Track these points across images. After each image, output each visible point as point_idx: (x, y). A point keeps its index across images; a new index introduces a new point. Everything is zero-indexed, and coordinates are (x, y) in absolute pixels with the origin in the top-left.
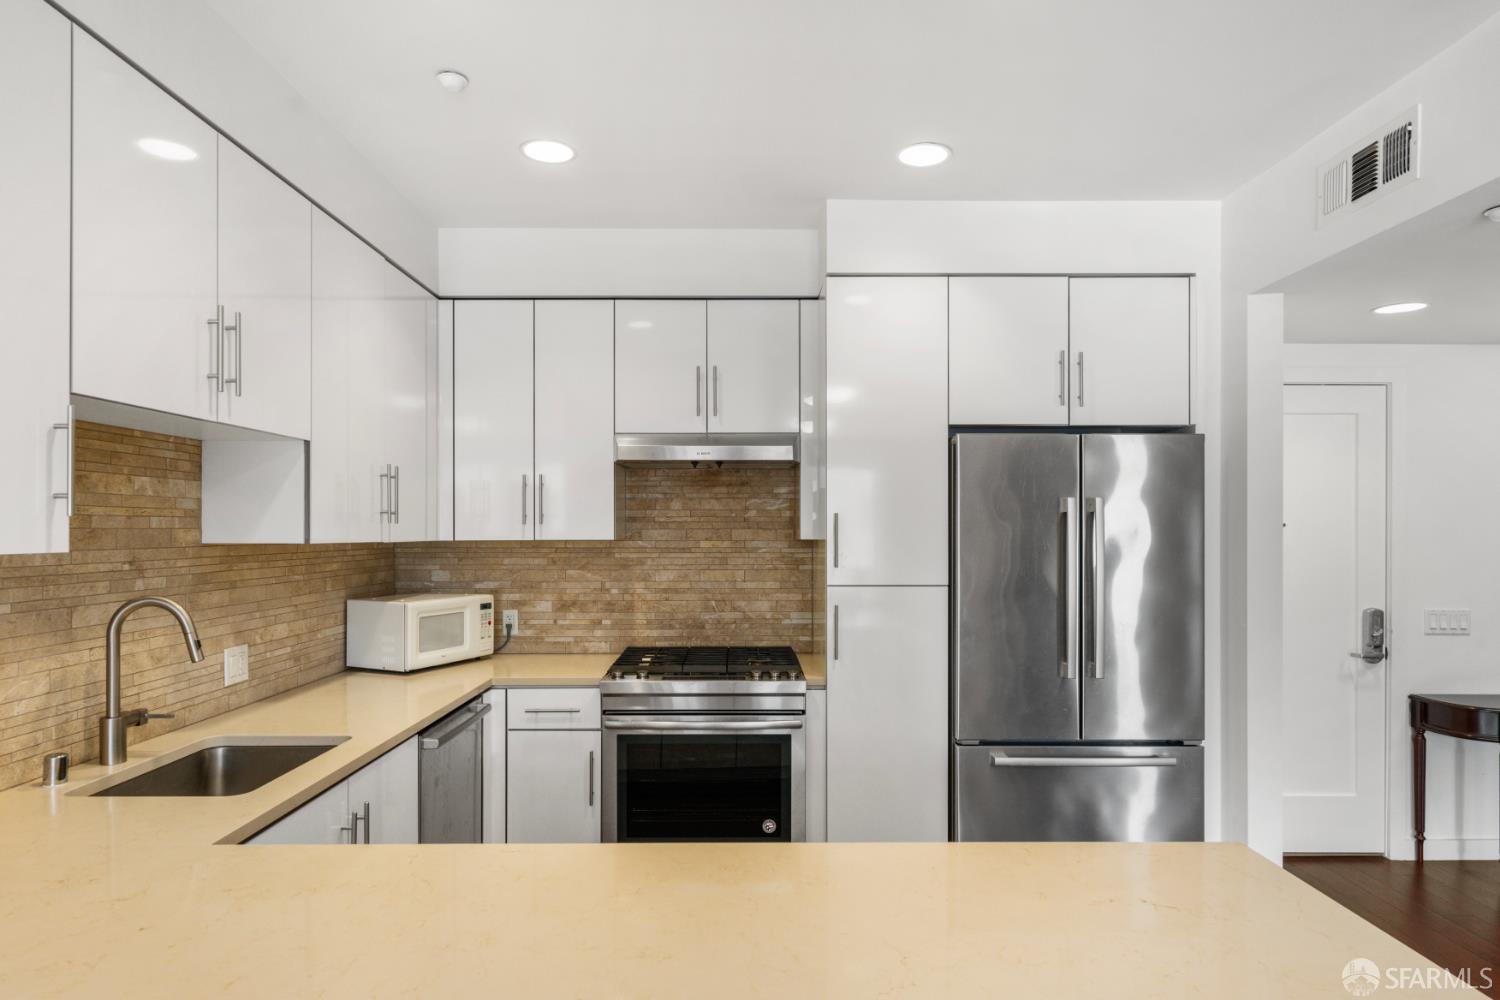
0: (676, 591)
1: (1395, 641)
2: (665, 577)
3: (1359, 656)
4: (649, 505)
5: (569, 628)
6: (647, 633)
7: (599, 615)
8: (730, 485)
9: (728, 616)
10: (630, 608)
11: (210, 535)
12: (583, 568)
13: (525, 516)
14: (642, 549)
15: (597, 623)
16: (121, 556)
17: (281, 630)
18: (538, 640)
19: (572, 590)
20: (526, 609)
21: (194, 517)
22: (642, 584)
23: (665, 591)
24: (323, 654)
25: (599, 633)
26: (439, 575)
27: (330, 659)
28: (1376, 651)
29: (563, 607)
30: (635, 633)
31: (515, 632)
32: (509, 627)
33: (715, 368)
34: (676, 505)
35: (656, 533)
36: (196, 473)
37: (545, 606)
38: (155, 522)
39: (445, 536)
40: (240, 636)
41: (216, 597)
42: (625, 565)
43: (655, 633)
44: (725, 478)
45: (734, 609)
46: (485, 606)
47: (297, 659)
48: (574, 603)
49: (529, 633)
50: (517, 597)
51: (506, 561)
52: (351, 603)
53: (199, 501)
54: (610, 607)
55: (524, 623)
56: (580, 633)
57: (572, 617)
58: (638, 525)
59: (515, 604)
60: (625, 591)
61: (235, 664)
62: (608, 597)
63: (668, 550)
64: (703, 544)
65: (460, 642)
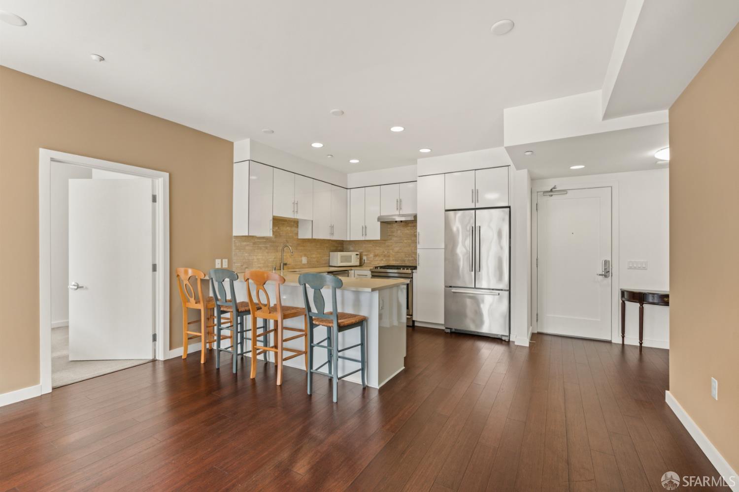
0: (399, 252)
1: (615, 270)
2: (397, 249)
3: (602, 275)
4: (392, 232)
5: (377, 261)
6: (392, 262)
7: (382, 258)
8: (411, 227)
9: (411, 258)
10: (389, 256)
11: (299, 238)
12: (380, 247)
13: (363, 234)
14: (391, 243)
15: (382, 260)
16: (285, 239)
17: (314, 256)
18: (370, 263)
19: (377, 252)
20: (368, 256)
21: (297, 234)
22: (391, 251)
23: (397, 252)
24: (324, 262)
25: (383, 262)
26: (352, 249)
27: (325, 264)
28: (606, 274)
29: (375, 256)
30: (390, 262)
31: (366, 261)
32: (364, 260)
33: (401, 199)
34: (399, 232)
35: (395, 239)
36: (297, 227)
37: (372, 255)
38: (290, 234)
39: (348, 239)
40: (305, 255)
41: (301, 248)
42: (388, 246)
43: (394, 262)
44: (410, 225)
45: (412, 257)
46: (357, 255)
47: (318, 262)
48: (377, 255)
49: (368, 262)
50: (366, 253)
51: (364, 245)
52: (331, 253)
53: (298, 231)
54: (385, 256)
55: (367, 260)
56: (378, 262)
57: (377, 258)
58: (391, 237)
59: (366, 255)
60: (388, 252)
61: (304, 260)
62: (384, 254)
63: (397, 243)
64: (405, 241)
65: (351, 262)
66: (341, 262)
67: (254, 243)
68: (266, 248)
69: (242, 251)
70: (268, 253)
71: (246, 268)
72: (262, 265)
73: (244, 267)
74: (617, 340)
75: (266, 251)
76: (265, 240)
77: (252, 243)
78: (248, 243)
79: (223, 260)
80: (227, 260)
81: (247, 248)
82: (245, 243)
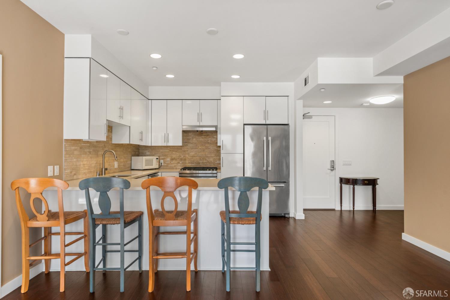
0: (194, 156)
1: (336, 166)
2: (192, 154)
3: (329, 169)
4: (189, 139)
5: (173, 163)
6: (188, 165)
7: (179, 161)
8: (205, 135)
9: (205, 161)
10: (185, 160)
11: (113, 143)
12: (176, 152)
13: (165, 141)
14: (187, 148)
15: (179, 163)
17: (122, 160)
18: (167, 166)
19: (174, 156)
20: (165, 160)
21: (111, 139)
22: (188, 155)
23: (192, 156)
24: (128, 166)
25: (179, 165)
26: (148, 153)
27: (129, 167)
28: (333, 168)
29: (172, 159)
30: (186, 165)
31: (163, 164)
32: (161, 163)
33: (201, 113)
34: (194, 139)
35: (191, 145)
36: (112, 132)
37: (169, 159)
39: (150, 145)
40: (117, 161)
42: (184, 151)
43: (190, 165)
44: (204, 134)
45: (206, 160)
46: (157, 159)
48: (174, 159)
49: (165, 165)
50: (163, 157)
51: (161, 150)
52: (133, 157)
53: (112, 136)
54: (181, 159)
55: (164, 163)
56: (175, 165)
57: (174, 161)
58: (187, 143)
59: (163, 159)
60: (184, 157)
61: (116, 165)
62: (181, 158)
63: (193, 148)
64: (200, 147)
65: (152, 165)
66: (146, 166)
67: (81, 148)
68: (90, 152)
69: (71, 156)
70: (91, 158)
71: (75, 174)
72: (87, 171)
73: (74, 173)
74: (338, 208)
75: (90, 155)
76: (89, 145)
77: (79, 148)
78: (76, 148)
79: (55, 166)
80: (58, 166)
81: (76, 153)
82: (73, 148)
